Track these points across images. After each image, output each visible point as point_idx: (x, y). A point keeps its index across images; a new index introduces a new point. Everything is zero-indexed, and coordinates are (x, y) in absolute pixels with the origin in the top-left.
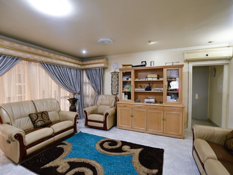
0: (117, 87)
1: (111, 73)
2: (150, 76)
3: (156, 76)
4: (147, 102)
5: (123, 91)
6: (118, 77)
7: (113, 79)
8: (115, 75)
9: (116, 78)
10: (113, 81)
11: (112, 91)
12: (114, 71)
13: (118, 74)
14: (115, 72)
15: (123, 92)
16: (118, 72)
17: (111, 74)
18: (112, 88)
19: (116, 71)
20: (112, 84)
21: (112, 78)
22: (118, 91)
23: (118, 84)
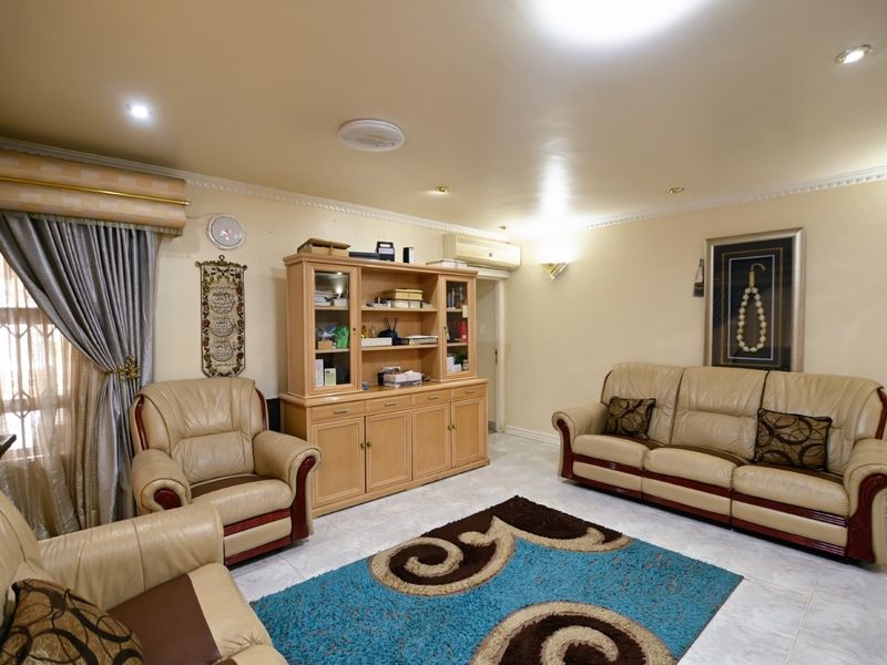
0: (234, 339)
1: (199, 264)
2: (405, 296)
3: (420, 297)
4: (403, 385)
5: (320, 351)
6: (240, 290)
7: (210, 296)
8: (223, 280)
9: (229, 291)
10: (210, 303)
11: (206, 357)
12: (217, 260)
13: (238, 276)
14: (221, 263)
15: (318, 356)
16: (238, 265)
17: (197, 272)
18: (205, 343)
19: (227, 260)
20: (206, 324)
21: (205, 288)
22: (241, 356)
23: (241, 323)
